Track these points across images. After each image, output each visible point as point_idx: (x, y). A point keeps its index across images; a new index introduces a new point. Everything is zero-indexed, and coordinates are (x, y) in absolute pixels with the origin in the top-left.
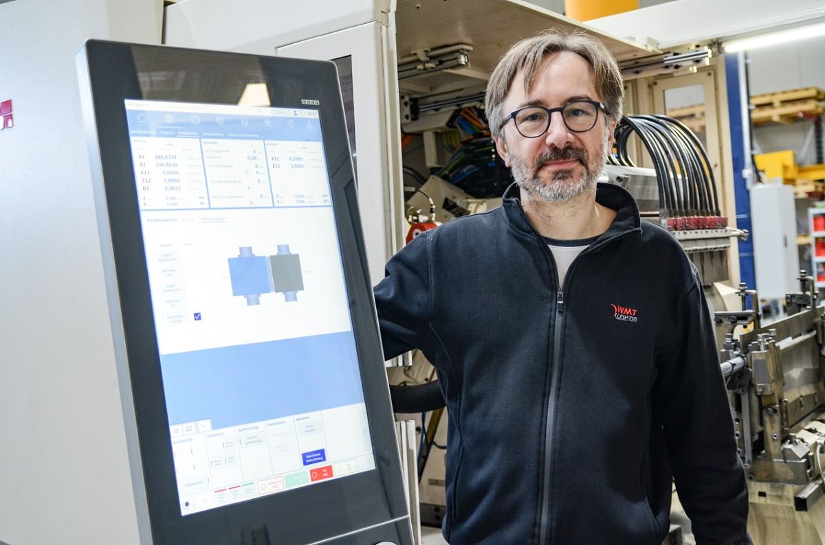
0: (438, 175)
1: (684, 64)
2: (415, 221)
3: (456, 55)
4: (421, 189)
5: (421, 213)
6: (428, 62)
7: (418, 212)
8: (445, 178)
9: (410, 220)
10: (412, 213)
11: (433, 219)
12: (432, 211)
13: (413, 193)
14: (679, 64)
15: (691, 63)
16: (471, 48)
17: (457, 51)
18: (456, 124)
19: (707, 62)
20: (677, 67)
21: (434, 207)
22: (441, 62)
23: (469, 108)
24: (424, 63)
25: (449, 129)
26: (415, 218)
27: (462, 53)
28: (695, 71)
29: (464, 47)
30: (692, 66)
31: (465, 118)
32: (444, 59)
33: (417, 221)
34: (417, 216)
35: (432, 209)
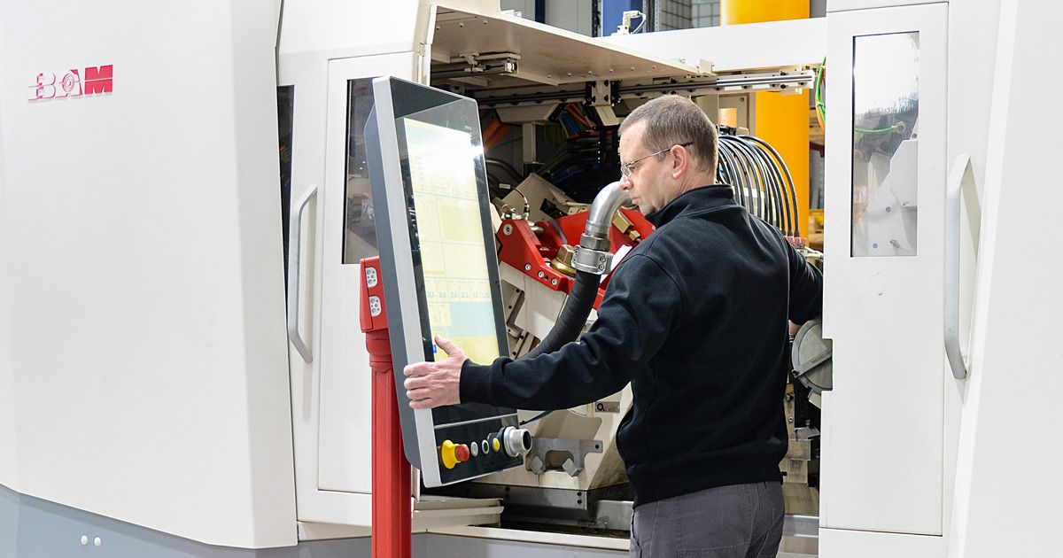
0: (538, 174)
1: (790, 85)
2: (507, 218)
3: (503, 62)
4: (517, 188)
5: (515, 212)
6: (475, 66)
7: (512, 210)
8: (546, 177)
9: (503, 217)
10: (506, 210)
11: (526, 218)
12: (525, 211)
13: (510, 191)
14: (786, 84)
15: (797, 84)
16: (519, 57)
17: (505, 59)
18: (559, 118)
19: (810, 85)
20: (783, 87)
21: (528, 206)
22: (488, 68)
23: (575, 103)
24: (471, 66)
25: (550, 123)
26: (508, 216)
27: (509, 62)
28: (801, 92)
29: (511, 55)
30: (798, 87)
31: (570, 114)
32: (491, 65)
33: (511, 218)
34: (511, 214)
35: (526, 208)
